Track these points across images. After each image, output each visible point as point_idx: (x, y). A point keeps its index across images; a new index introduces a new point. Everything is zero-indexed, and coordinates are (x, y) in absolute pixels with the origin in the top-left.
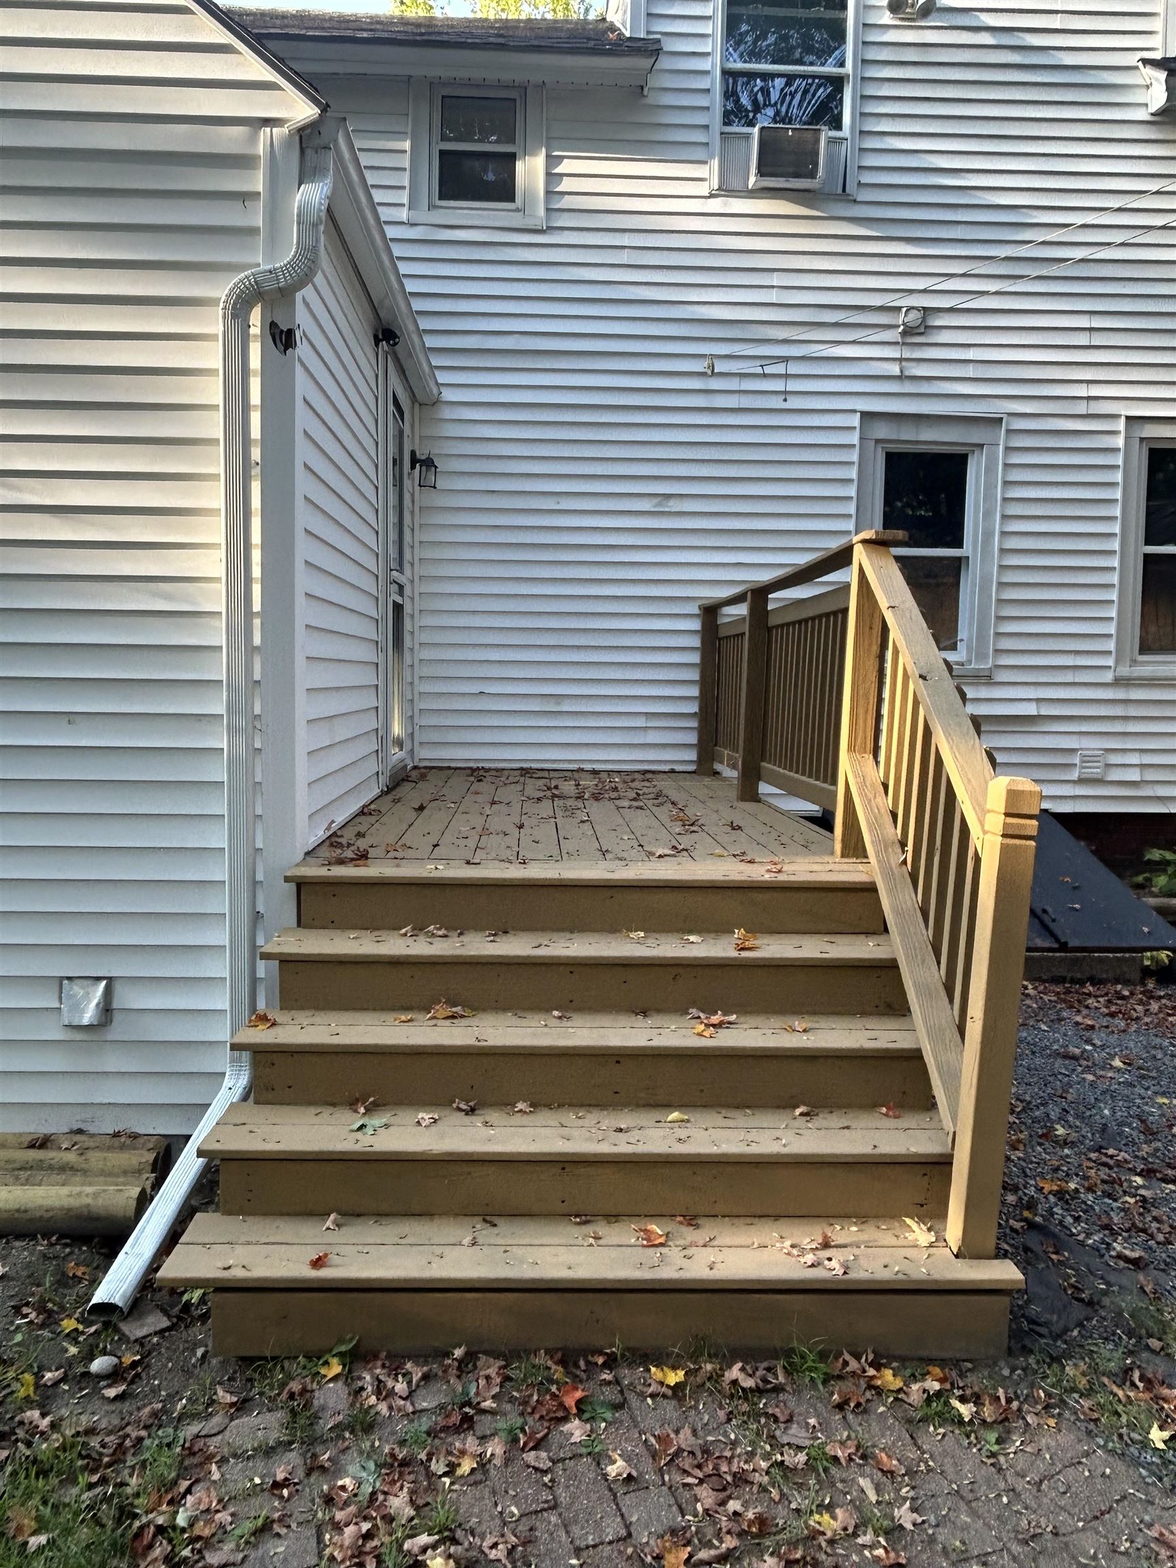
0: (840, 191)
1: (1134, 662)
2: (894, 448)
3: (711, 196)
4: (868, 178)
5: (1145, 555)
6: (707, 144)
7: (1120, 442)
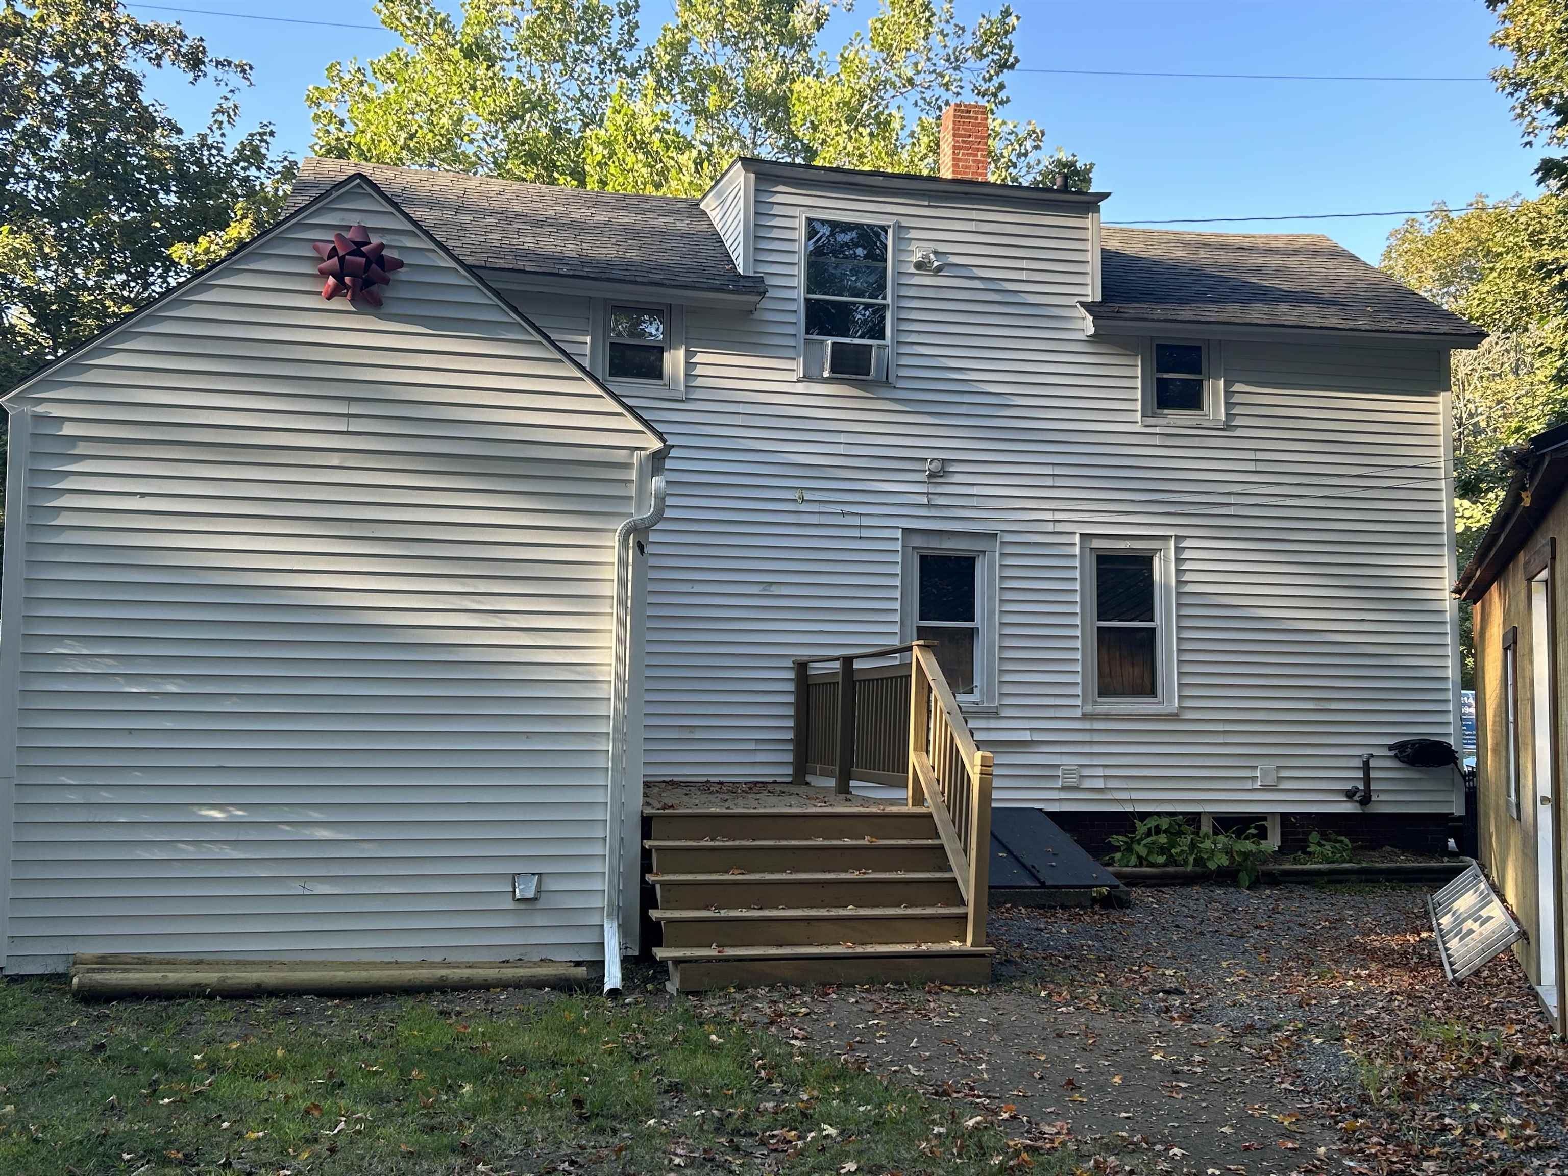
0: (884, 379)
1: (1095, 703)
2: (925, 552)
3: (798, 381)
4: (903, 372)
5: (1098, 628)
6: (795, 347)
7: (1077, 551)
